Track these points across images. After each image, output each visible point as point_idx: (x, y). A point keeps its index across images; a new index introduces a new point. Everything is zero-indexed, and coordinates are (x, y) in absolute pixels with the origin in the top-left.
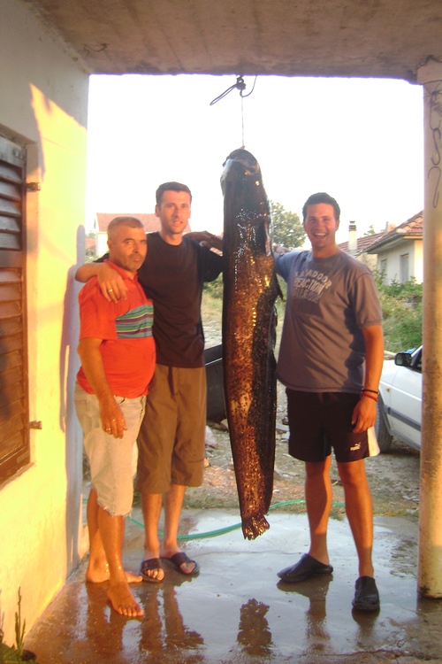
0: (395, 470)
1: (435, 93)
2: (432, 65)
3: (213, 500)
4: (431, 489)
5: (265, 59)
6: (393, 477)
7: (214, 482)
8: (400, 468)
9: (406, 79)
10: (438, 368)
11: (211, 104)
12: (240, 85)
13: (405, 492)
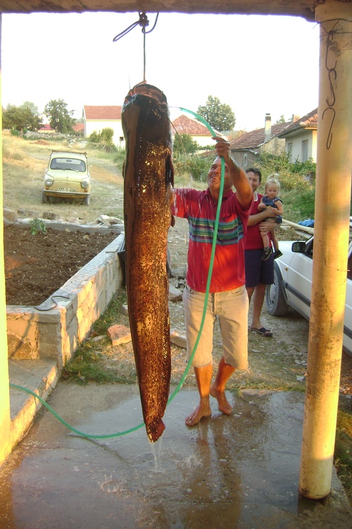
0: (290, 334)
1: (332, 33)
4: (314, 408)
6: (288, 341)
8: (294, 332)
9: (303, 16)
10: (326, 301)
11: (114, 40)
12: (143, 22)
13: (297, 356)
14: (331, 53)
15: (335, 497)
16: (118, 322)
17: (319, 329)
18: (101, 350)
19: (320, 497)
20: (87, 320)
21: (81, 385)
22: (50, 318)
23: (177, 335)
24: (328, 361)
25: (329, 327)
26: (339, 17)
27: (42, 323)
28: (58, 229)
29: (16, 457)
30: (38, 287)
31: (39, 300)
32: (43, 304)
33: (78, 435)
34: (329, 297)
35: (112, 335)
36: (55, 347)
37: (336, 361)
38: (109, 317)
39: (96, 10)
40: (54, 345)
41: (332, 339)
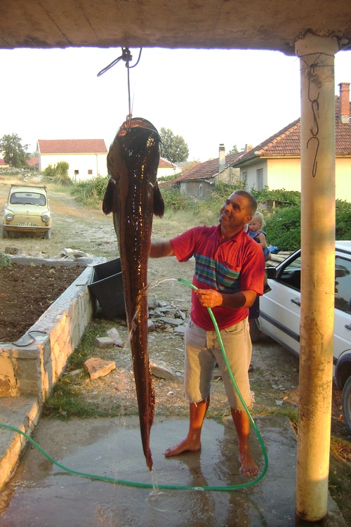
0: (264, 359)
1: (313, 66)
2: (310, 39)
3: (118, 407)
4: (308, 430)
5: (148, 32)
6: (263, 366)
7: (120, 387)
8: (267, 357)
9: (281, 50)
10: (316, 324)
11: (99, 74)
12: (126, 57)
13: (273, 381)
14: (312, 85)
15: (332, 518)
16: (94, 355)
17: (310, 351)
18: (79, 384)
19: (318, 519)
20: (63, 354)
21: (64, 421)
22: (29, 353)
23: (155, 365)
24: (320, 383)
25: (320, 350)
26: (320, 51)
27: (21, 359)
28: (23, 264)
29: (6, 499)
30: (11, 323)
31: (13, 335)
32: (21, 340)
33: (66, 471)
34: (319, 319)
35: (90, 369)
36: (35, 383)
37: (328, 382)
38: (84, 350)
39: (79, 45)
40: (33, 381)
41: (324, 361)
